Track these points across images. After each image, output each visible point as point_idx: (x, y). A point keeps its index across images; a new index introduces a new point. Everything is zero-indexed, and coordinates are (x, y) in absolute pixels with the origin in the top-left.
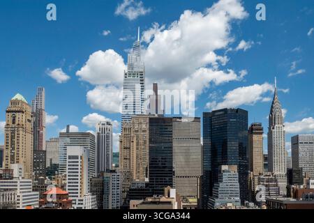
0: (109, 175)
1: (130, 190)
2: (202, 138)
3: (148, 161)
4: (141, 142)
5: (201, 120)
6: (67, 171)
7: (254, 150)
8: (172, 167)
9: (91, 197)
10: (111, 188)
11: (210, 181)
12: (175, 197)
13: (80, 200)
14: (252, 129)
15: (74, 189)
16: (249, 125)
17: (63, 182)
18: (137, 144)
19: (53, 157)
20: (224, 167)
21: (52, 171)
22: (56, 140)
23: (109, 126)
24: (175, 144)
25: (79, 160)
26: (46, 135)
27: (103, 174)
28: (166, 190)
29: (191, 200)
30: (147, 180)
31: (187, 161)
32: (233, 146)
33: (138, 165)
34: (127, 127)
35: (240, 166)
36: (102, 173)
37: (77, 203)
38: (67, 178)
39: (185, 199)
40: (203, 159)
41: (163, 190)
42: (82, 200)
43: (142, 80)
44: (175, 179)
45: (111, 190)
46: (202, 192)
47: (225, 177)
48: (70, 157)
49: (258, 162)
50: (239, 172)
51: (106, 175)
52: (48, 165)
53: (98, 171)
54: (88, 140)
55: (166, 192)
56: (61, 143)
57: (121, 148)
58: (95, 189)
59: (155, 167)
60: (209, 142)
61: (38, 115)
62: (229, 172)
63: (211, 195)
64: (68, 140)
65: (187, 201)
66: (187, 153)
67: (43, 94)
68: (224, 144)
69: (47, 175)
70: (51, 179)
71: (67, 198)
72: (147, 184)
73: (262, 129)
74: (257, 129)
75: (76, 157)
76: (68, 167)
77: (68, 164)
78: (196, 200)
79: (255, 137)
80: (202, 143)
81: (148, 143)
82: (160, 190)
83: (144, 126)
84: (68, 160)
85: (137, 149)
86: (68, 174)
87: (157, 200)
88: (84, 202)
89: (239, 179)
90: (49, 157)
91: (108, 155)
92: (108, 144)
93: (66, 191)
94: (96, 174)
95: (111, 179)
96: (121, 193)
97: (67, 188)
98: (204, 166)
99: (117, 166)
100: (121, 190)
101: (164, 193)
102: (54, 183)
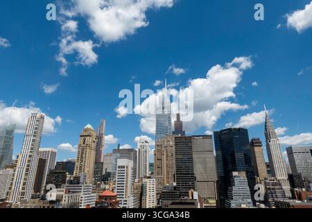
0: (147, 180)
1: (162, 192)
2: (215, 152)
3: (175, 168)
4: (170, 154)
5: (213, 137)
6: (117, 177)
7: (257, 159)
8: (193, 174)
9: (132, 198)
10: (148, 191)
11: (224, 185)
12: (197, 198)
13: (125, 201)
14: (252, 143)
15: (121, 191)
16: (250, 140)
17: (114, 186)
18: (167, 156)
19: (108, 167)
20: (235, 174)
21: (106, 178)
22: (110, 155)
23: (146, 144)
24: (195, 156)
25: (125, 169)
28: (190, 192)
29: (210, 201)
30: (175, 184)
31: (205, 168)
32: (239, 156)
33: (168, 172)
34: (159, 144)
35: (247, 173)
36: (141, 179)
37: (123, 202)
38: (117, 182)
39: (206, 200)
40: (217, 167)
41: (188, 193)
42: (127, 201)
44: (197, 184)
45: (148, 193)
46: (220, 194)
47: (236, 181)
48: (119, 167)
49: (262, 169)
50: (247, 177)
51: (144, 180)
52: (104, 173)
53: (139, 178)
54: (132, 154)
55: (190, 194)
57: (155, 160)
58: (136, 191)
59: (181, 174)
60: (220, 153)
61: (100, 138)
62: (240, 177)
63: (227, 197)
64: (118, 155)
65: (207, 202)
66: (204, 163)
68: (233, 155)
69: (103, 180)
70: (105, 183)
71: (115, 199)
72: (175, 188)
73: (261, 143)
74: (256, 143)
75: (123, 167)
76: (117, 174)
77: (117, 172)
78: (214, 201)
79: (256, 149)
80: (215, 154)
81: (174, 155)
82: (185, 193)
83: (171, 143)
84: (118, 169)
85: (167, 160)
86: (117, 180)
87: (184, 201)
89: (249, 183)
90: (105, 167)
91: (146, 165)
92: (146, 158)
93: (115, 194)
94: (137, 180)
95: (148, 184)
96: (155, 195)
97: (116, 190)
98: (218, 173)
99: (152, 173)
100: (155, 192)
101: (188, 195)
102: (107, 187)
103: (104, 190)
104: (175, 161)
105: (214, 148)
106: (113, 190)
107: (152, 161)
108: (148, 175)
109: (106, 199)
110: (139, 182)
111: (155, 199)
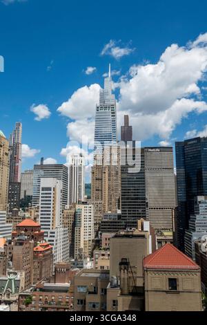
0: (82, 207)
1: (102, 222)
2: (175, 169)
3: (120, 192)
4: (113, 172)
5: (174, 150)
6: (40, 202)
8: (145, 199)
9: (62, 229)
10: (83, 220)
11: (186, 212)
12: (149, 230)
13: (51, 233)
15: (46, 220)
17: (36, 213)
18: (109, 175)
19: (27, 189)
20: (200, 198)
21: (26, 203)
22: (31, 173)
24: (148, 175)
25: (52, 192)
26: (22, 167)
27: (75, 207)
28: (139, 222)
29: (165, 233)
30: (119, 212)
31: (161, 192)
33: (110, 196)
36: (74, 204)
37: (49, 235)
38: (40, 209)
39: (160, 232)
40: (178, 190)
41: (136, 223)
42: (54, 233)
43: (114, 113)
44: (148, 211)
45: (83, 222)
46: (178, 225)
47: (202, 208)
48: (43, 189)
51: (78, 207)
52: (22, 196)
53: (71, 203)
54: (61, 171)
55: (139, 224)
56: (35, 176)
57: (93, 179)
58: (66, 221)
59: (128, 199)
60: (182, 170)
61: (15, 149)
64: (42, 172)
65: (162, 235)
66: (160, 184)
67: (21, 128)
68: (199, 174)
69: (21, 206)
70: (24, 210)
71: (39, 231)
72: (119, 217)
75: (49, 189)
76: (41, 199)
77: (41, 195)
78: (171, 234)
80: (175, 173)
81: (120, 174)
82: (133, 223)
84: (41, 192)
85: (109, 180)
86: (40, 205)
87: (130, 233)
88: (55, 235)
90: (23, 188)
91: (80, 186)
92: (80, 176)
93: (39, 223)
94: (68, 206)
95: (83, 211)
96: (92, 226)
97: (39, 220)
98: (178, 197)
99: (89, 198)
100: (92, 222)
101: (137, 226)
102: (27, 215)
103: (24, 218)
104: (120, 182)
105: (175, 165)
106: (35, 219)
107: (90, 182)
108: (83, 200)
109: (26, 230)
110: (70, 208)
111: (92, 231)
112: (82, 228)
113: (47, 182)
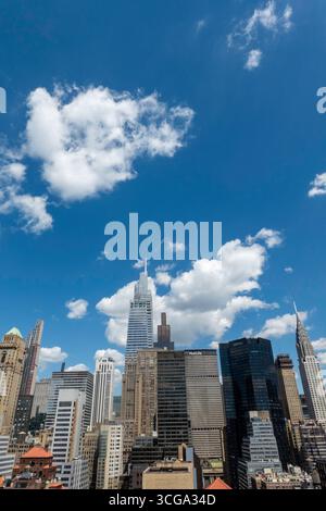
0: (109, 428)
1: (133, 450)
2: (221, 377)
3: (156, 406)
4: (148, 381)
5: (218, 353)
6: (56, 422)
7: (286, 389)
8: (186, 416)
9: (81, 461)
10: (109, 446)
11: (236, 435)
12: (192, 460)
13: (66, 467)
14: (279, 362)
15: (61, 449)
16: (275, 358)
17: (49, 438)
18: (144, 384)
19: (41, 405)
20: (253, 414)
21: (36, 424)
22: (47, 382)
23: (111, 363)
24: (189, 384)
25: (72, 408)
26: (37, 376)
27: (99, 428)
28: (180, 448)
29: (214, 464)
30: (155, 434)
31: (205, 405)
32: (259, 384)
33: (144, 412)
34: (132, 363)
35: (272, 412)
36: (99, 425)
37: (63, 470)
38: (55, 432)
39: (206, 462)
40: (225, 403)
41: (177, 449)
42: (70, 467)
43: (150, 310)
44: (191, 433)
45: (109, 451)
46: (229, 451)
47: (256, 427)
48: (61, 404)
49: (295, 406)
50: (273, 420)
51: (103, 428)
52: (33, 415)
53: (94, 423)
54: (86, 380)
55: (181, 451)
56: (51, 388)
57: (124, 391)
58: (87, 449)
59: (166, 416)
60: (229, 378)
61: (32, 351)
62: (260, 420)
63: (241, 457)
64: (62, 382)
65: (209, 466)
66: (204, 396)
68: (249, 382)
69: (30, 429)
70: (33, 434)
71: (50, 464)
72: (155, 441)
73: (291, 362)
74: (283, 363)
75: (69, 404)
76: (56, 417)
77: (57, 413)
78: (221, 464)
79: (285, 372)
80: (221, 381)
81: (156, 383)
82: (172, 450)
83: (151, 362)
84: (58, 408)
85: (143, 391)
86: (55, 427)
87: (169, 466)
88: (71, 470)
89: (275, 430)
90: (35, 403)
91: (107, 400)
92: (108, 387)
93: (51, 453)
94: (90, 428)
95: (109, 435)
96: (120, 454)
97: (52, 448)
98: (227, 413)
99: (118, 415)
100: (121, 450)
101: (177, 454)
102: (37, 440)
103: (32, 446)
104: (156, 393)
105: (220, 371)
106: (47, 446)
107: (119, 393)
108: (110, 419)
109: (33, 464)
110: (94, 430)
111: (120, 462)
112: (108, 459)
113: (67, 395)
